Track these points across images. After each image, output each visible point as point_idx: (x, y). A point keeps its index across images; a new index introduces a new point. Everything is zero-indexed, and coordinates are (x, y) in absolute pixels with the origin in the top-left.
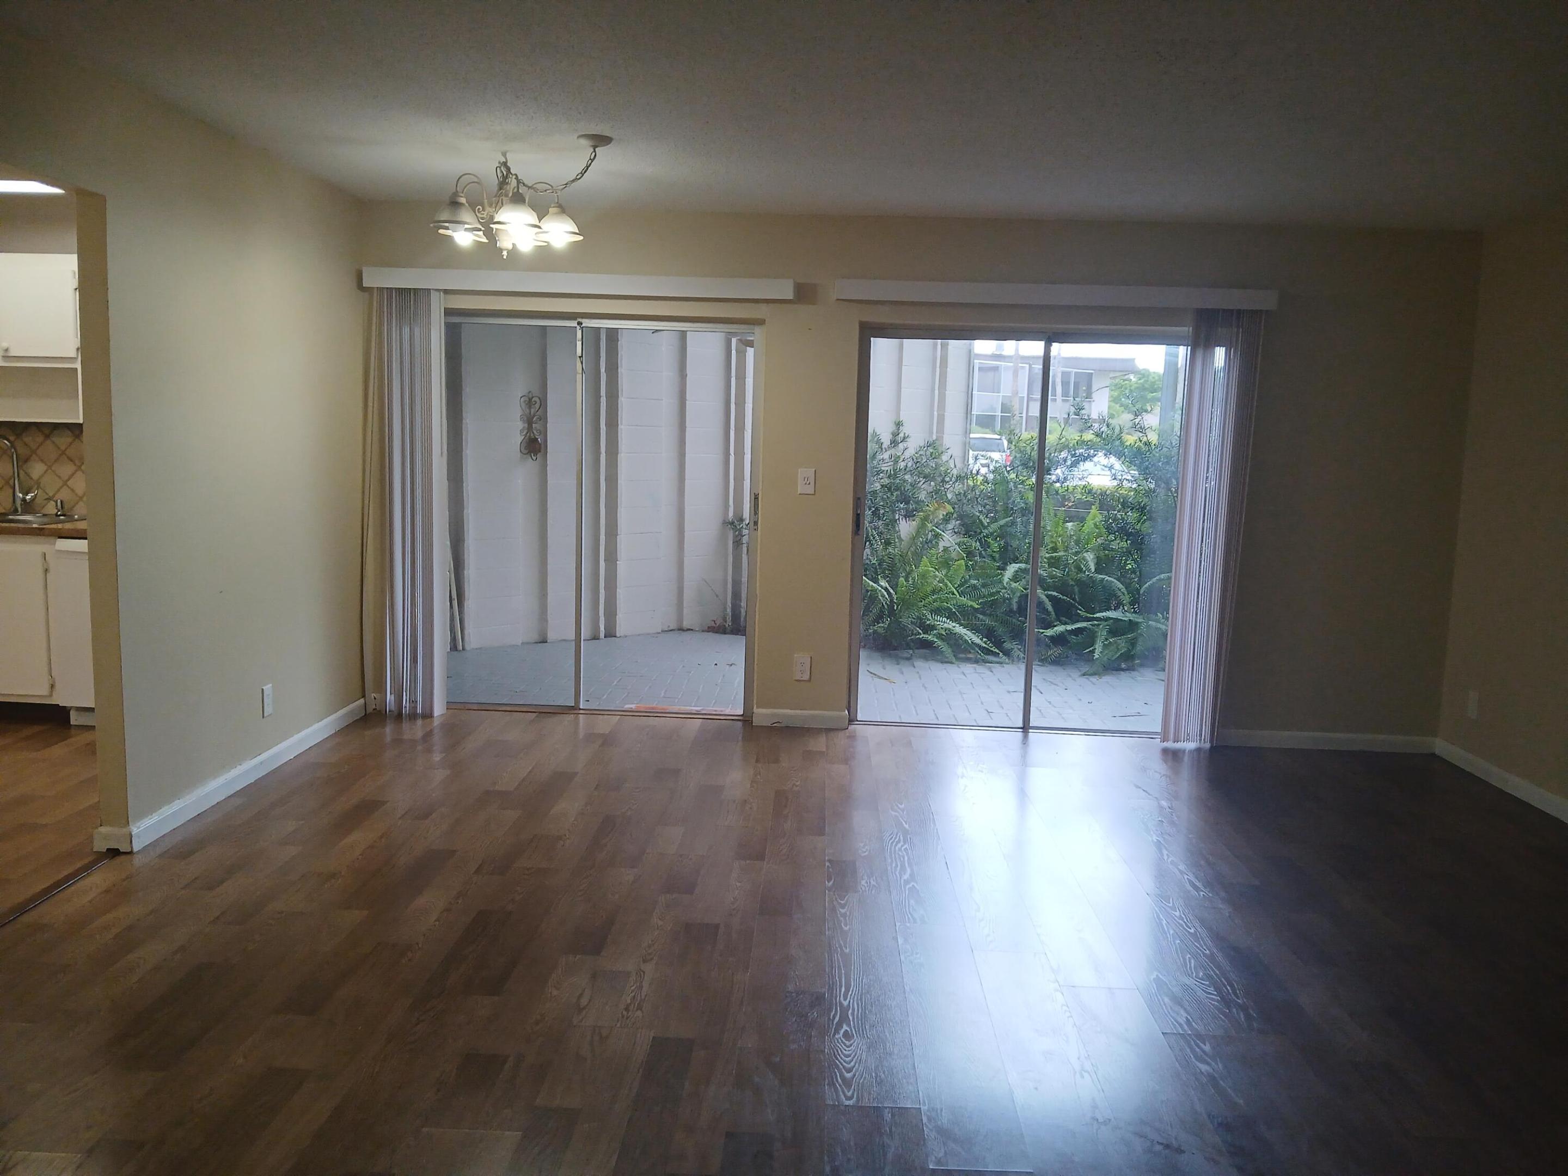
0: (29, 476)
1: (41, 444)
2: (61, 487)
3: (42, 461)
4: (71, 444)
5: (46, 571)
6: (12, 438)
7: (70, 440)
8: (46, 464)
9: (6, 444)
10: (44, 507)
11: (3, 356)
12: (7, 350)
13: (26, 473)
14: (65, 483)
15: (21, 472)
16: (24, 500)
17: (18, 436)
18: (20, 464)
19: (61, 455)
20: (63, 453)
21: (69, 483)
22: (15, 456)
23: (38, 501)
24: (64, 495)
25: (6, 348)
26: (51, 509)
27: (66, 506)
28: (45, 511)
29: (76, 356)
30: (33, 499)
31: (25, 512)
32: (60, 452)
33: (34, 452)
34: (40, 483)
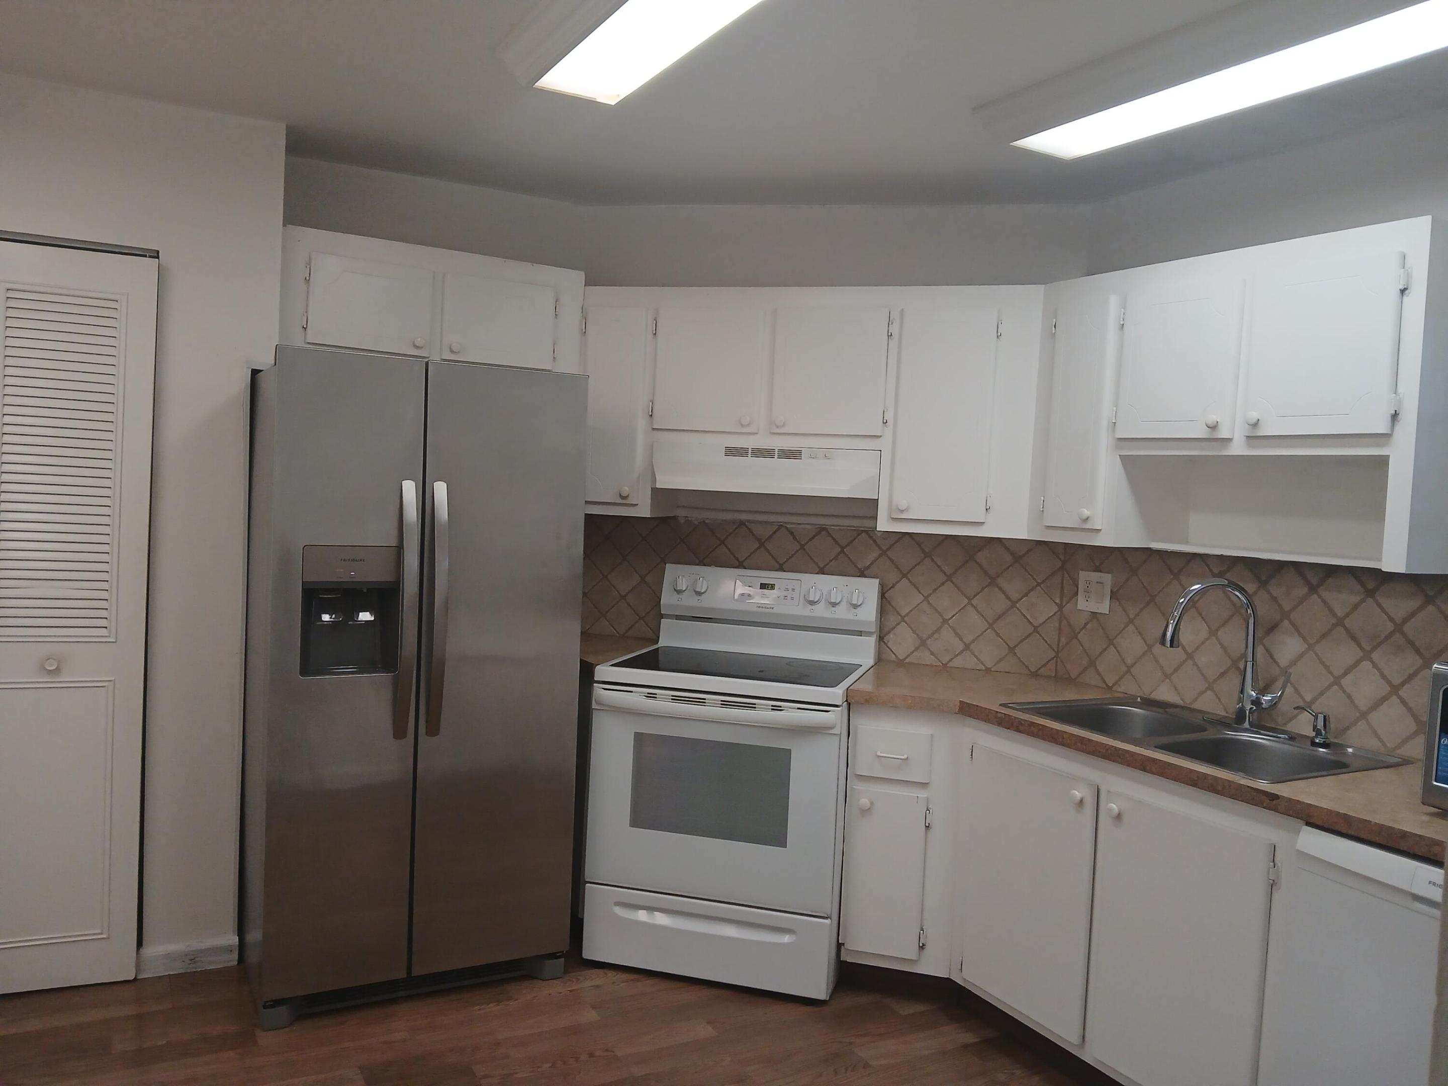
0: (1271, 656)
1: (1301, 602)
2: (1329, 687)
3: (1300, 635)
4: (1356, 607)
5: (1273, 885)
6: (1250, 587)
7: (1355, 599)
8: (1304, 639)
9: (1237, 595)
10: (1291, 720)
11: (1247, 437)
12: (1255, 425)
13: (1267, 650)
14: (1337, 681)
15: (1260, 650)
16: (1256, 702)
17: (1263, 584)
18: (1259, 633)
19: (1335, 626)
20: (1340, 622)
21: (1345, 682)
22: (1251, 621)
23: (1284, 706)
24: (1332, 703)
25: (1255, 420)
26: (1303, 725)
27: (1332, 725)
28: (1293, 727)
29: (1389, 432)
30: (1274, 705)
31: (1257, 727)
32: (1334, 621)
33: (1285, 615)
34: (1290, 674)
